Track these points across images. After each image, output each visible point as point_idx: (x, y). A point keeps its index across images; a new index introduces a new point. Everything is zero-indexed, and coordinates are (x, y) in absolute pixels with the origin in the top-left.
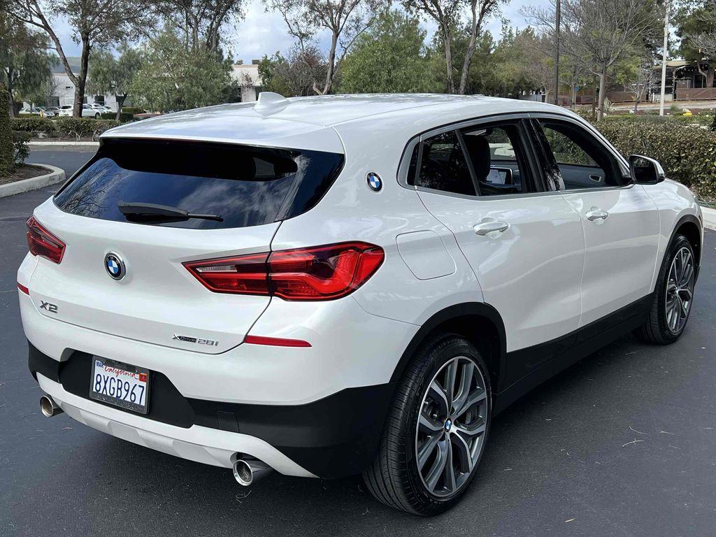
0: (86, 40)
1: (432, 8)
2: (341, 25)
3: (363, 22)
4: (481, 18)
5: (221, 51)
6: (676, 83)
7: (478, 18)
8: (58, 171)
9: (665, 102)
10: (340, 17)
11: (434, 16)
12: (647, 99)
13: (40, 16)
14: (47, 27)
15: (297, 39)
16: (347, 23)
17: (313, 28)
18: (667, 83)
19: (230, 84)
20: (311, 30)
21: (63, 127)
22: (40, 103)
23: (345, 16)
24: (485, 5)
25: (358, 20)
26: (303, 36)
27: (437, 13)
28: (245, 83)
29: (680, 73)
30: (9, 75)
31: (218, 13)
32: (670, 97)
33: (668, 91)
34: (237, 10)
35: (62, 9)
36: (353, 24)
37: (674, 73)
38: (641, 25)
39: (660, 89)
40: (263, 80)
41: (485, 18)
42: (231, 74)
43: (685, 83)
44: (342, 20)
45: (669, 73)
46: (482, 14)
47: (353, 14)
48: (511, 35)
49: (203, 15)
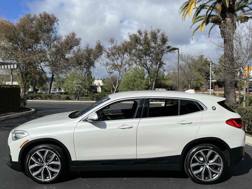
0: (52, 73)
1: (145, 66)
2: (121, 70)
3: (127, 69)
4: (158, 69)
5: (92, 76)
6: (214, 86)
7: (157, 69)
8: (33, 110)
9: (211, 91)
10: (121, 68)
11: (146, 68)
12: (207, 90)
13: (41, 67)
14: (42, 70)
15: (109, 74)
16: (123, 70)
17: (114, 71)
18: (212, 86)
19: (94, 85)
20: (113, 71)
21: (44, 96)
22: (44, 89)
23: (122, 68)
24: (159, 65)
25: (126, 69)
26: (111, 73)
27: (146, 67)
28: (98, 85)
29: (215, 83)
30: (35, 82)
31: (88, 67)
32: (213, 90)
33: (212, 88)
34: (94, 66)
35: (47, 65)
36: (124, 70)
37: (214, 83)
38: (200, 71)
39: (210, 88)
40: (103, 84)
41: (160, 69)
42: (94, 82)
43: (217, 86)
44: (121, 69)
45: (212, 84)
46: (159, 68)
47: (124, 67)
48: (170, 73)
49: (85, 67)
